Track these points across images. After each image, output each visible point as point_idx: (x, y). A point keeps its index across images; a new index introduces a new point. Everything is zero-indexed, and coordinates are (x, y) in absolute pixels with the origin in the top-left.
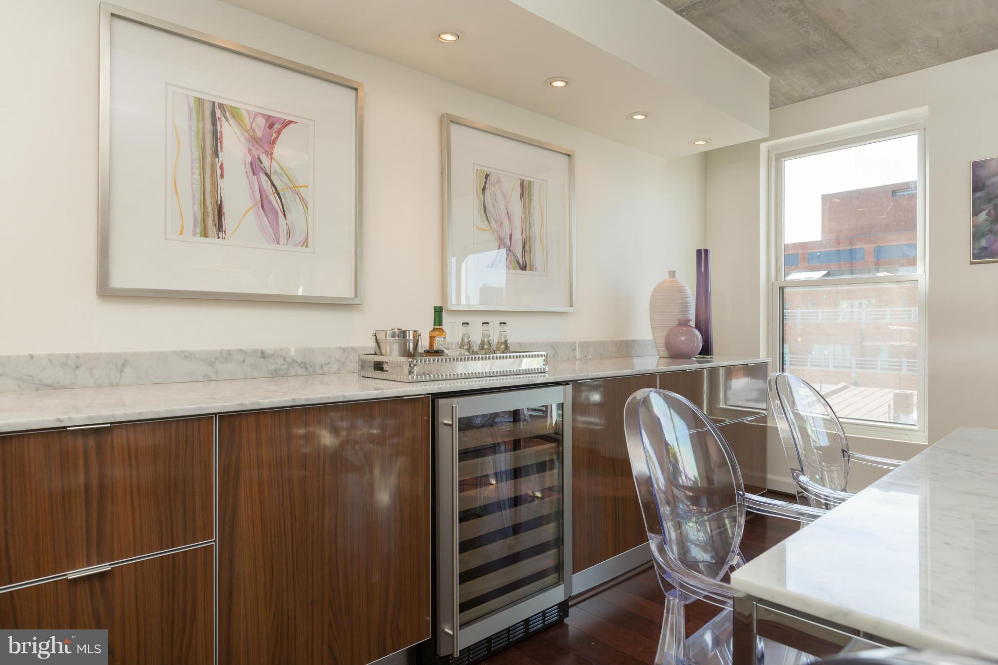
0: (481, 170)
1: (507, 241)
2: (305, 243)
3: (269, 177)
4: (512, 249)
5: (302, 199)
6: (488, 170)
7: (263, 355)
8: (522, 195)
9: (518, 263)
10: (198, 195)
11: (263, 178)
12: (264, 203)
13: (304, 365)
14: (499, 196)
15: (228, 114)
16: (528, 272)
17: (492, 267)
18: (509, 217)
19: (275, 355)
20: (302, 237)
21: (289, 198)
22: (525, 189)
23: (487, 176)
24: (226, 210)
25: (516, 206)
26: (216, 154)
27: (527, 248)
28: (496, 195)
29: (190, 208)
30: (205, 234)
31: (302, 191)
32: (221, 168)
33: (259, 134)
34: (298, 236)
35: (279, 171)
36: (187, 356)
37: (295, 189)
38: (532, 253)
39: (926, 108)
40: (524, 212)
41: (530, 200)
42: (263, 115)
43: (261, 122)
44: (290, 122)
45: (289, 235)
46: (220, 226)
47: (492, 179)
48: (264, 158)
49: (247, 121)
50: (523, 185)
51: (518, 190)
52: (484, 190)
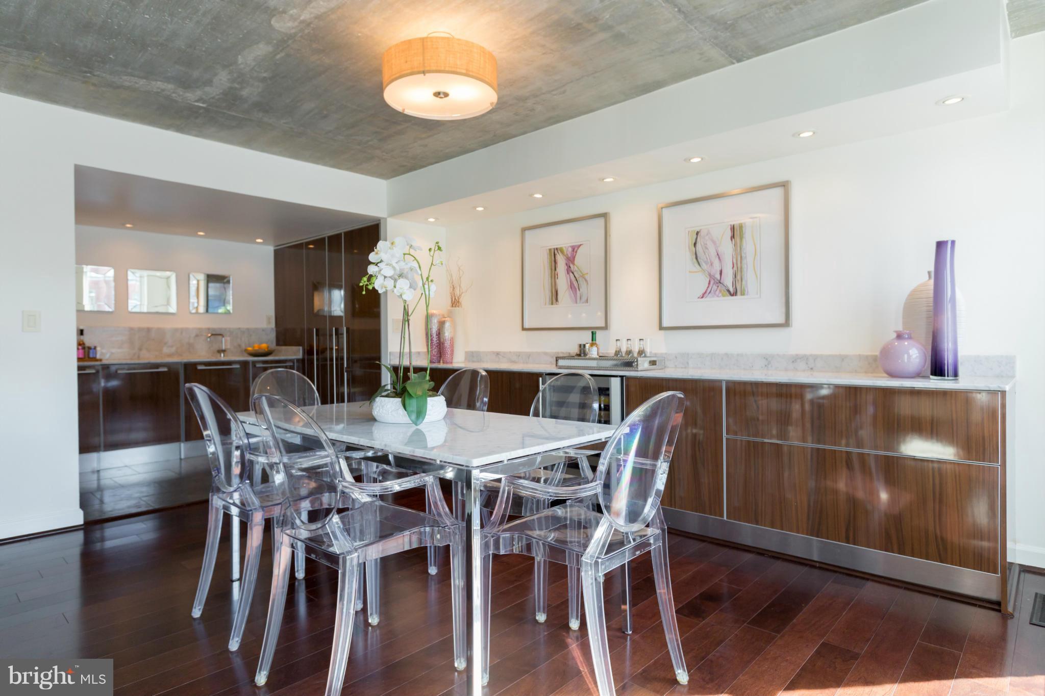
0: (692, 231)
1: (718, 276)
2: (587, 301)
3: (573, 273)
4: (721, 282)
5: (586, 280)
6: (698, 229)
8: (733, 237)
9: (729, 291)
10: (550, 289)
11: (571, 274)
12: (572, 286)
14: (710, 244)
15: (559, 252)
16: (739, 297)
17: (702, 297)
18: (719, 258)
20: (586, 299)
21: (581, 280)
22: (736, 232)
23: (697, 233)
24: (558, 292)
25: (727, 248)
26: (555, 269)
27: (739, 277)
28: (706, 244)
29: (547, 294)
30: (552, 304)
31: (586, 276)
32: (557, 275)
33: (570, 255)
34: (584, 299)
35: (577, 269)
36: (546, 354)
37: (583, 276)
38: (744, 283)
40: (735, 250)
41: (741, 238)
42: (570, 246)
43: (570, 249)
44: (581, 245)
45: (581, 298)
46: (557, 300)
47: (702, 234)
48: (571, 266)
49: (565, 251)
50: (733, 228)
51: (729, 234)
52: (695, 244)
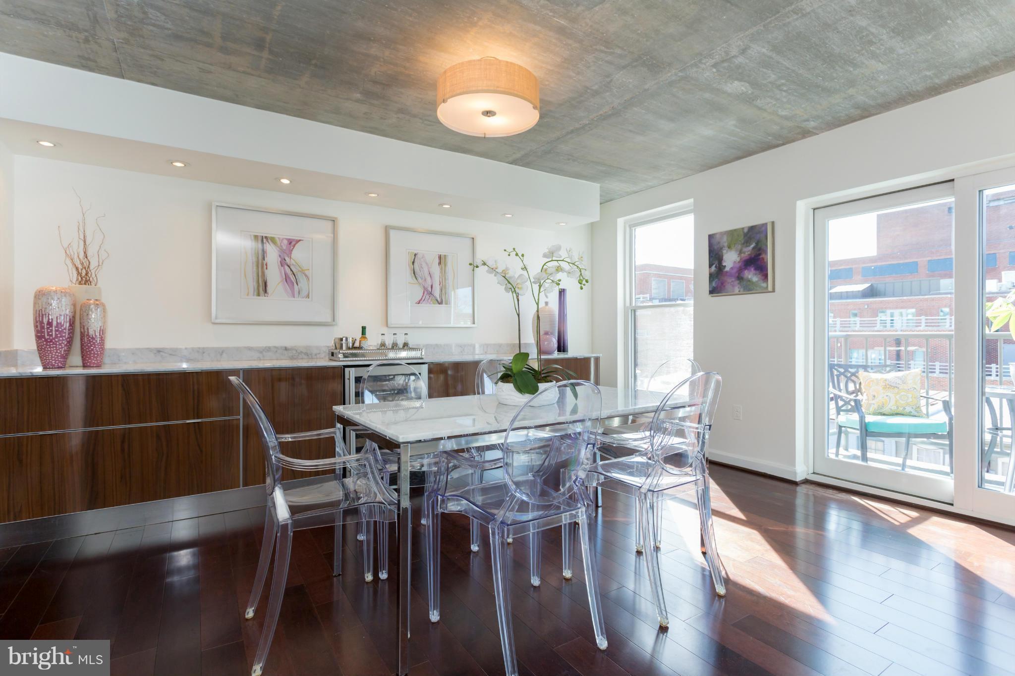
0: (412, 252)
1: (430, 289)
2: (308, 296)
3: (289, 267)
4: (432, 293)
5: (306, 276)
6: (416, 252)
7: (286, 349)
8: (440, 263)
9: (437, 300)
10: (255, 278)
11: (287, 268)
12: (287, 279)
13: (306, 354)
14: (424, 265)
15: (269, 241)
16: (444, 305)
17: (419, 303)
18: (431, 277)
19: (291, 349)
20: (307, 293)
21: (300, 276)
22: (442, 260)
23: (415, 255)
24: (268, 284)
25: (436, 270)
26: (264, 259)
27: (443, 292)
28: (422, 265)
29: (252, 284)
30: (259, 295)
31: (307, 272)
32: (266, 265)
33: (284, 247)
34: (304, 293)
35: (294, 264)
36: (250, 349)
37: (303, 272)
38: (447, 295)
39: (692, 200)
40: (441, 272)
41: (445, 265)
42: (286, 239)
43: (286, 242)
44: (300, 240)
45: (299, 293)
46: (265, 291)
47: (418, 256)
48: (287, 259)
49: (278, 242)
50: (440, 257)
51: (437, 261)
52: (413, 263)
